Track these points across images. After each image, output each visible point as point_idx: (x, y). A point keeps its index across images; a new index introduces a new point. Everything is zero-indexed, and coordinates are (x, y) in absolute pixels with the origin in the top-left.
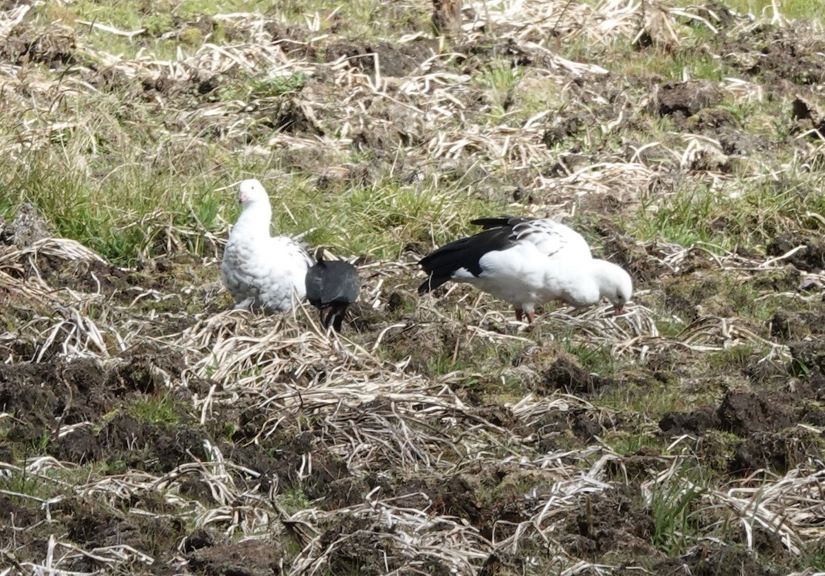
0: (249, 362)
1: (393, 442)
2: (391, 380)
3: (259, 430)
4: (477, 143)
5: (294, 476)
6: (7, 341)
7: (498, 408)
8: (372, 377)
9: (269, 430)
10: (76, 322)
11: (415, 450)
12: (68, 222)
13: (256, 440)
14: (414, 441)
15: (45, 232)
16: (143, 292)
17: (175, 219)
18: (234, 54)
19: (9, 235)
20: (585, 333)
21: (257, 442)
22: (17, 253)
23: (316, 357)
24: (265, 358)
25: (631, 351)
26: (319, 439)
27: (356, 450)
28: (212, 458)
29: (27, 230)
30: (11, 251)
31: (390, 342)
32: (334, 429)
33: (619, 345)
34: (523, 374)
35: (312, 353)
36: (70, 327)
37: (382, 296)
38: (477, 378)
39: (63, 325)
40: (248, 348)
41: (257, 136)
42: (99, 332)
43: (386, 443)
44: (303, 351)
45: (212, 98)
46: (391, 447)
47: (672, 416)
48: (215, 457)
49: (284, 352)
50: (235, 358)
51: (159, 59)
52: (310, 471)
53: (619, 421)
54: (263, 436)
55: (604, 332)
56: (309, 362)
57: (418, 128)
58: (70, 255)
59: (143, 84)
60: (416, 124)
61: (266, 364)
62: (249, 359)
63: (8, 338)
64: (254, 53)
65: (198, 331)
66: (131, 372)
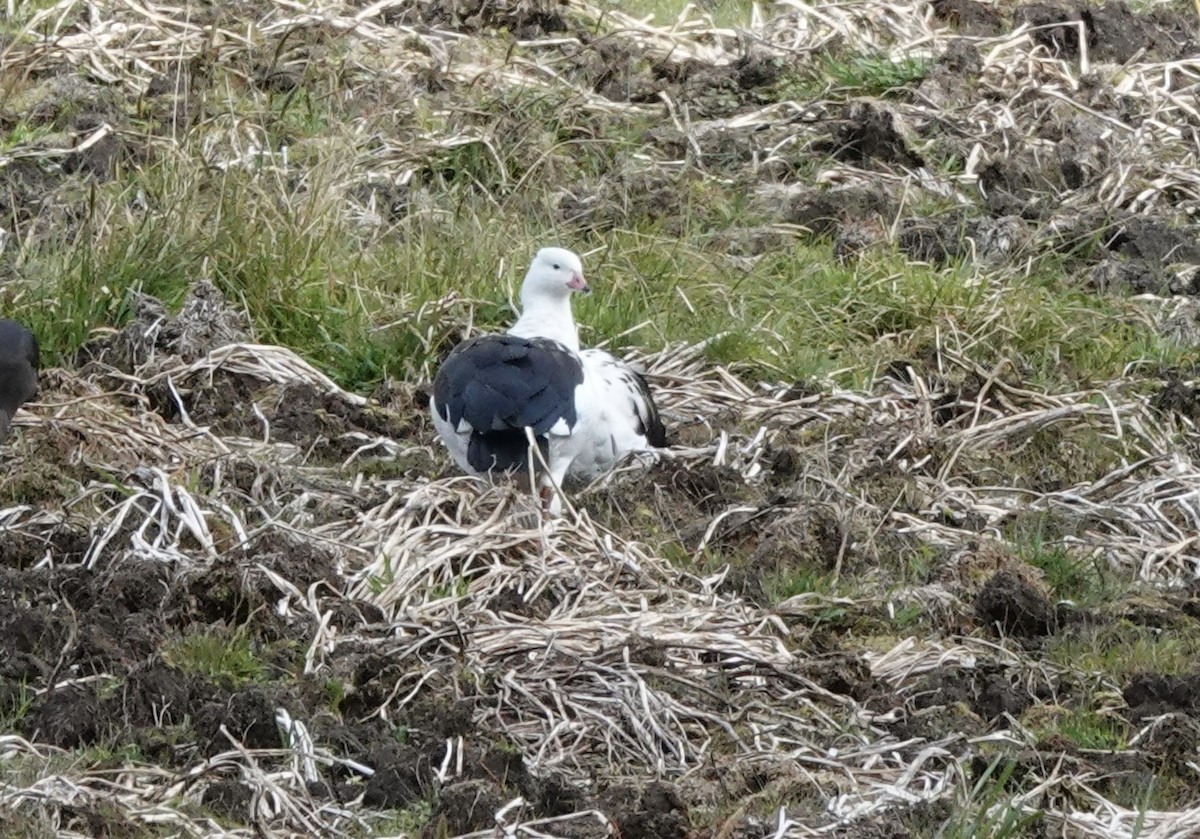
0: (448, 572)
1: (624, 721)
2: (689, 606)
3: (388, 693)
4: (1187, 185)
5: (428, 776)
6: (45, 527)
7: (842, 661)
8: (656, 601)
9: (407, 693)
10: (160, 494)
11: (660, 732)
12: (290, 315)
13: (383, 712)
14: (661, 718)
15: (237, 332)
16: (368, 442)
17: (478, 311)
18: (836, 18)
19: (172, 336)
20: (1105, 530)
21: (383, 715)
22: (184, 369)
23: (569, 565)
24: (476, 563)
25: (1180, 563)
26: (491, 711)
27: (555, 732)
28: (292, 740)
29: (202, 329)
30: (173, 365)
31: (726, 539)
32: (521, 694)
33: (1158, 551)
34: (934, 600)
35: (561, 556)
36: (150, 503)
37: (765, 455)
38: (843, 605)
39: (139, 500)
40: (448, 545)
41: (797, 166)
42: (201, 513)
43: (609, 720)
44: (546, 554)
45: (763, 97)
46: (619, 729)
47: (1146, 679)
48: (297, 738)
49: (513, 554)
50: (422, 563)
51: (719, 25)
52: (459, 768)
53: (1064, 689)
54: (394, 704)
55: (1138, 528)
56: (554, 572)
57: (1100, 157)
58: (274, 373)
59: (654, 70)
60: (1095, 150)
61: (477, 576)
62: (448, 564)
63: (45, 521)
64: (870, 17)
65: (389, 514)
66: (210, 585)
